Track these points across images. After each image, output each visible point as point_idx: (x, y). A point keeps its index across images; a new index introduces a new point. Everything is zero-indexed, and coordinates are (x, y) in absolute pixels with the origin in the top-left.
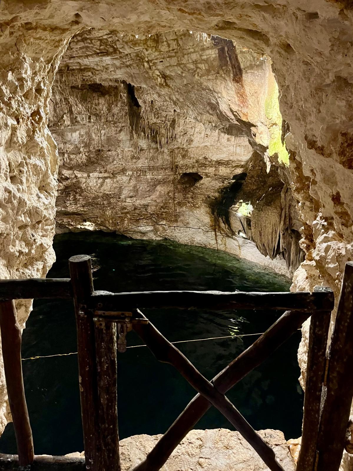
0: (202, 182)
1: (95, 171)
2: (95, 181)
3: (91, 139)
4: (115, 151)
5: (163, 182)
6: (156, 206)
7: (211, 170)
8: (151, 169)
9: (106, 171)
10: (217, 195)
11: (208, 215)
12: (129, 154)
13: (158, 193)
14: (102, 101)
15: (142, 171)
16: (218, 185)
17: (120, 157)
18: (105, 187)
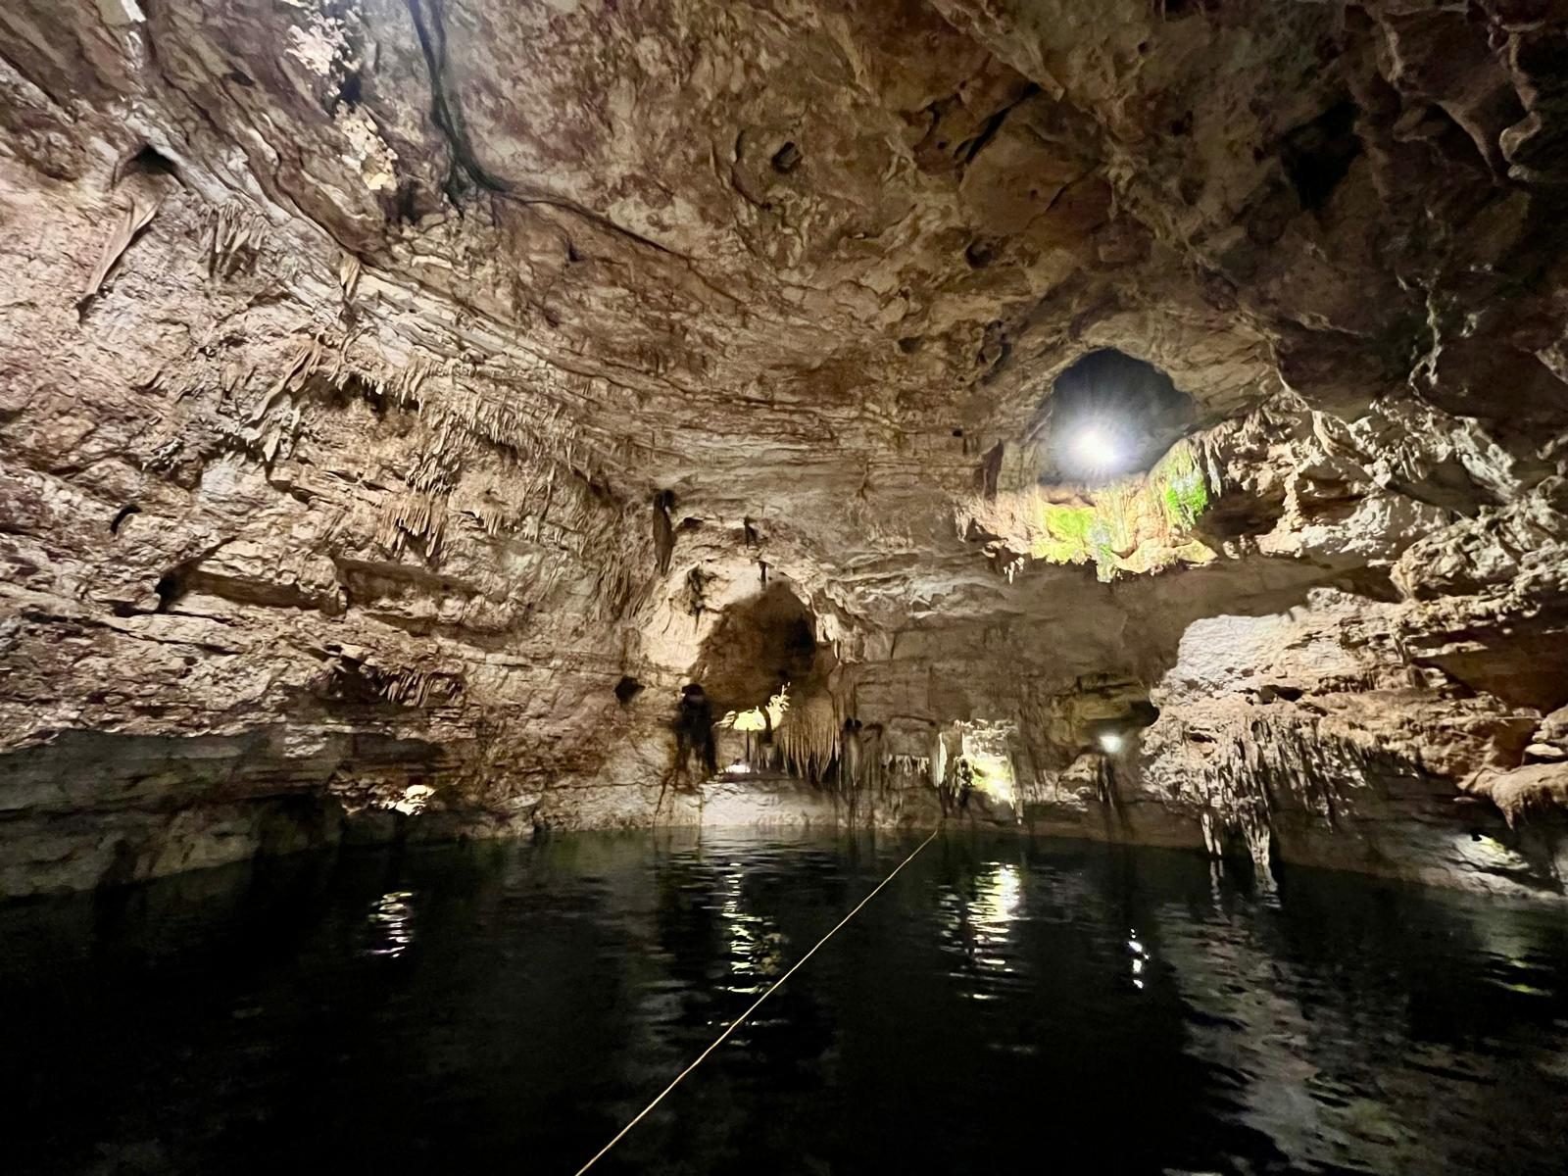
0: (643, 694)
1: (501, 648)
2: (493, 672)
3: (537, 578)
4: (550, 613)
5: (598, 688)
6: (576, 739)
7: (653, 677)
8: (593, 659)
9: (519, 653)
10: (673, 713)
11: (667, 749)
12: (572, 624)
13: (586, 710)
14: (602, 514)
15: (579, 661)
16: (668, 699)
17: (554, 627)
18: (506, 690)
